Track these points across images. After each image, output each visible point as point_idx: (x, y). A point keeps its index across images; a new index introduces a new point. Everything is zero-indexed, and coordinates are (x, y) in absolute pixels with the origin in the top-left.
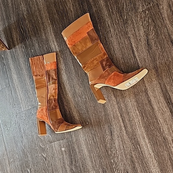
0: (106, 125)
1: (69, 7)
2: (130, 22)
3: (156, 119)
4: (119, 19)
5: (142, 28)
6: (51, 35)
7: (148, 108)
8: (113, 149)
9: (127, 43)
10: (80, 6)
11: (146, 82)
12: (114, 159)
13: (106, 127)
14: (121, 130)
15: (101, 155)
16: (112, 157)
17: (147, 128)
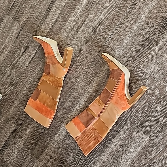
0: (93, 38)
1: (29, 134)
2: (18, 73)
3: (64, 7)
4: (20, 83)
5: (18, 62)
6: (56, 141)
7: (61, 19)
8: (107, 17)
9: (31, 66)
10: (24, 123)
11: (46, 33)
12: (114, 10)
13: (94, 36)
14: (88, 23)
15: (120, 22)
16: (114, 12)
17: (73, 8)
